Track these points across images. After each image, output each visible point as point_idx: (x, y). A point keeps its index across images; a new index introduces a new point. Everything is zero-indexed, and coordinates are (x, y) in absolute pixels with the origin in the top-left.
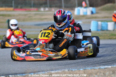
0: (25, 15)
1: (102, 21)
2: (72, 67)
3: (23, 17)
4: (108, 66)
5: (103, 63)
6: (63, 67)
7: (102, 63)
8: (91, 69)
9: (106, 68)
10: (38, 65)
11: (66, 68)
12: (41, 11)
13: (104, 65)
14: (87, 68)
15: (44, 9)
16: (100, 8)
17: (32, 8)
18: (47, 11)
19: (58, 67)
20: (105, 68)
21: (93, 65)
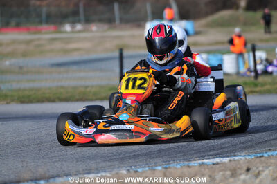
0: (28, 42)
1: (208, 52)
2: (137, 162)
3: (22, 47)
4: (221, 159)
5: (210, 151)
6: (117, 163)
7: (207, 151)
8: (181, 166)
9: (217, 164)
10: (56, 161)
11: (122, 167)
12: (66, 32)
13: (213, 156)
14: (172, 165)
15: (73, 27)
16: (203, 21)
17: (45, 26)
18: (79, 32)
19: (104, 164)
20: (214, 164)
21: (185, 158)
